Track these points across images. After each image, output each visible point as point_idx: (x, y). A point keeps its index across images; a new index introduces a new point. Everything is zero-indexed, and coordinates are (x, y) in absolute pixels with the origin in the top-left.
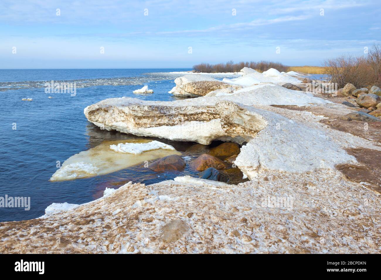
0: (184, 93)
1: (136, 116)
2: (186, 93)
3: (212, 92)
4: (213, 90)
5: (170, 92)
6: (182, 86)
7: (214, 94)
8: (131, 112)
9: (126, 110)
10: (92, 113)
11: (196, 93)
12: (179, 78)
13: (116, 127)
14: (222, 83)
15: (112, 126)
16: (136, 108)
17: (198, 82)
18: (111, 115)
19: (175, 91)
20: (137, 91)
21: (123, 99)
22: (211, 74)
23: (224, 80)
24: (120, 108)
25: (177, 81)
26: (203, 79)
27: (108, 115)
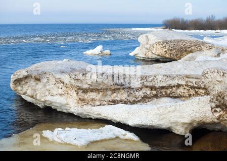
0: (150, 55)
1: (80, 88)
2: (154, 56)
3: (190, 55)
4: (191, 52)
5: (132, 54)
6: (148, 46)
7: (193, 58)
8: (73, 82)
9: (66, 79)
10: (18, 81)
11: (167, 56)
12: (144, 36)
13: (51, 103)
14: (203, 43)
15: (45, 102)
16: (80, 76)
17: (171, 41)
18: (45, 86)
19: (139, 52)
20: (89, 52)
21: (64, 63)
22: (186, 31)
23: (206, 40)
24: (58, 76)
25: (141, 39)
26: (178, 38)
27: (40, 86)
